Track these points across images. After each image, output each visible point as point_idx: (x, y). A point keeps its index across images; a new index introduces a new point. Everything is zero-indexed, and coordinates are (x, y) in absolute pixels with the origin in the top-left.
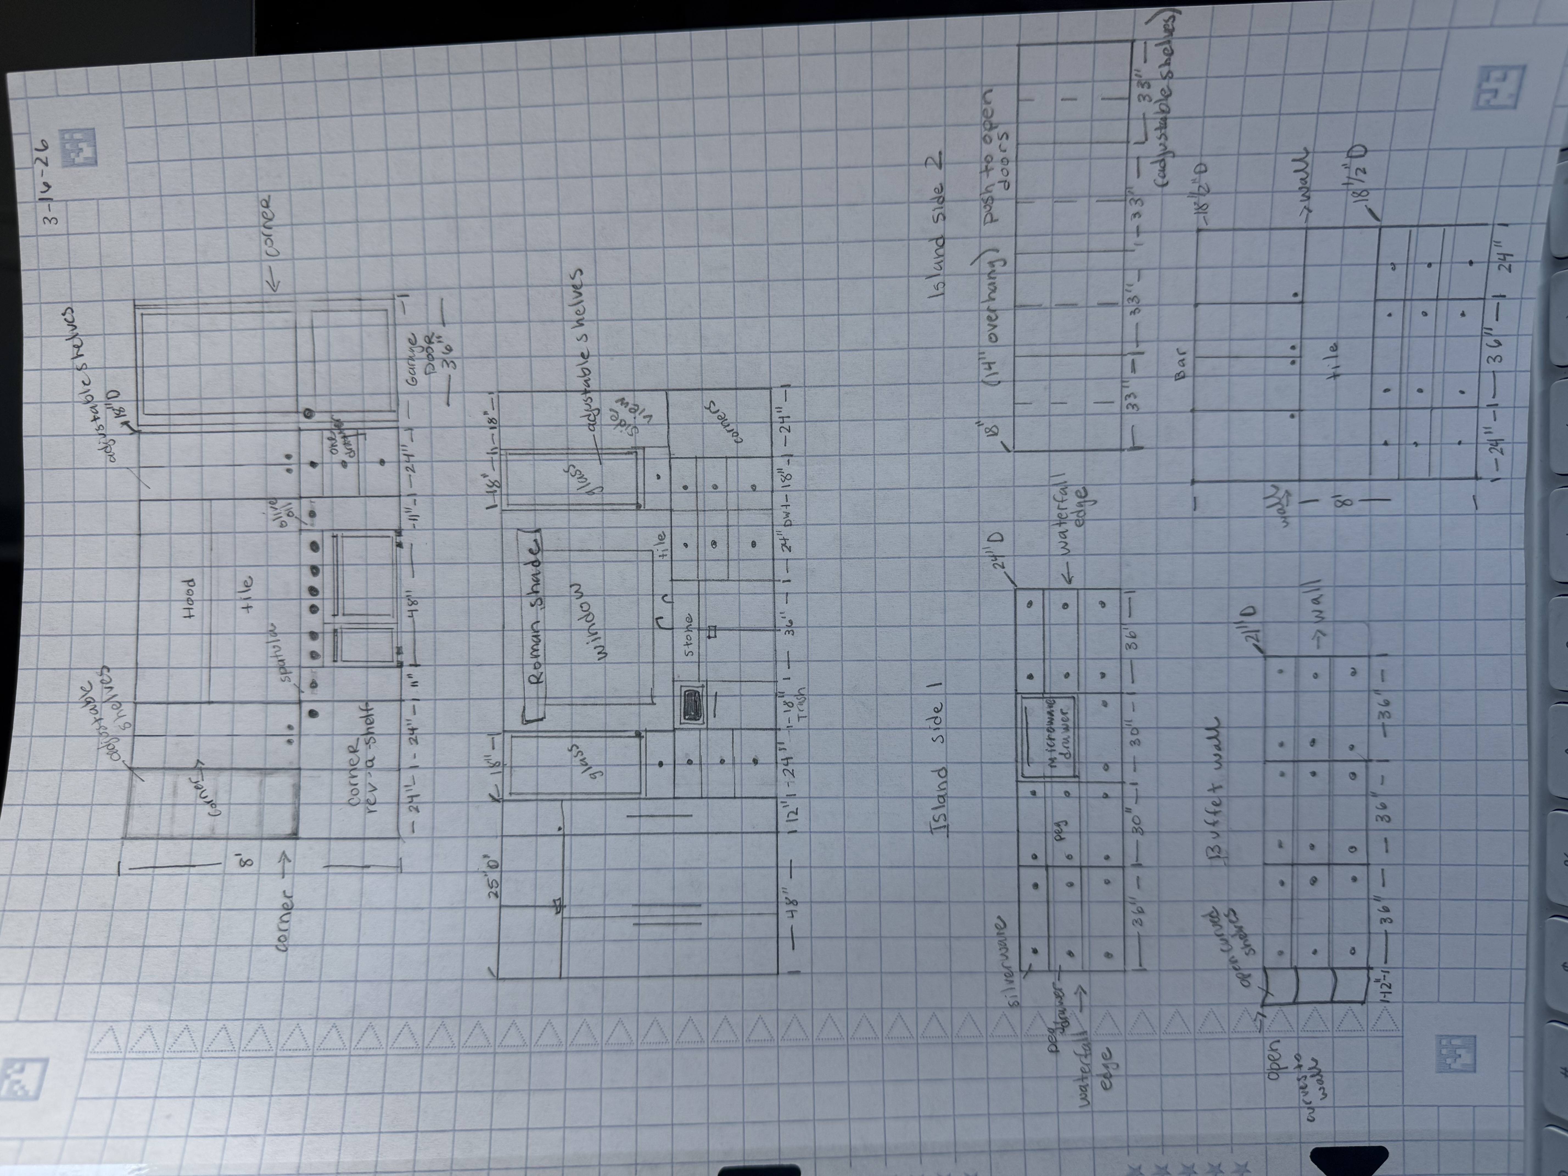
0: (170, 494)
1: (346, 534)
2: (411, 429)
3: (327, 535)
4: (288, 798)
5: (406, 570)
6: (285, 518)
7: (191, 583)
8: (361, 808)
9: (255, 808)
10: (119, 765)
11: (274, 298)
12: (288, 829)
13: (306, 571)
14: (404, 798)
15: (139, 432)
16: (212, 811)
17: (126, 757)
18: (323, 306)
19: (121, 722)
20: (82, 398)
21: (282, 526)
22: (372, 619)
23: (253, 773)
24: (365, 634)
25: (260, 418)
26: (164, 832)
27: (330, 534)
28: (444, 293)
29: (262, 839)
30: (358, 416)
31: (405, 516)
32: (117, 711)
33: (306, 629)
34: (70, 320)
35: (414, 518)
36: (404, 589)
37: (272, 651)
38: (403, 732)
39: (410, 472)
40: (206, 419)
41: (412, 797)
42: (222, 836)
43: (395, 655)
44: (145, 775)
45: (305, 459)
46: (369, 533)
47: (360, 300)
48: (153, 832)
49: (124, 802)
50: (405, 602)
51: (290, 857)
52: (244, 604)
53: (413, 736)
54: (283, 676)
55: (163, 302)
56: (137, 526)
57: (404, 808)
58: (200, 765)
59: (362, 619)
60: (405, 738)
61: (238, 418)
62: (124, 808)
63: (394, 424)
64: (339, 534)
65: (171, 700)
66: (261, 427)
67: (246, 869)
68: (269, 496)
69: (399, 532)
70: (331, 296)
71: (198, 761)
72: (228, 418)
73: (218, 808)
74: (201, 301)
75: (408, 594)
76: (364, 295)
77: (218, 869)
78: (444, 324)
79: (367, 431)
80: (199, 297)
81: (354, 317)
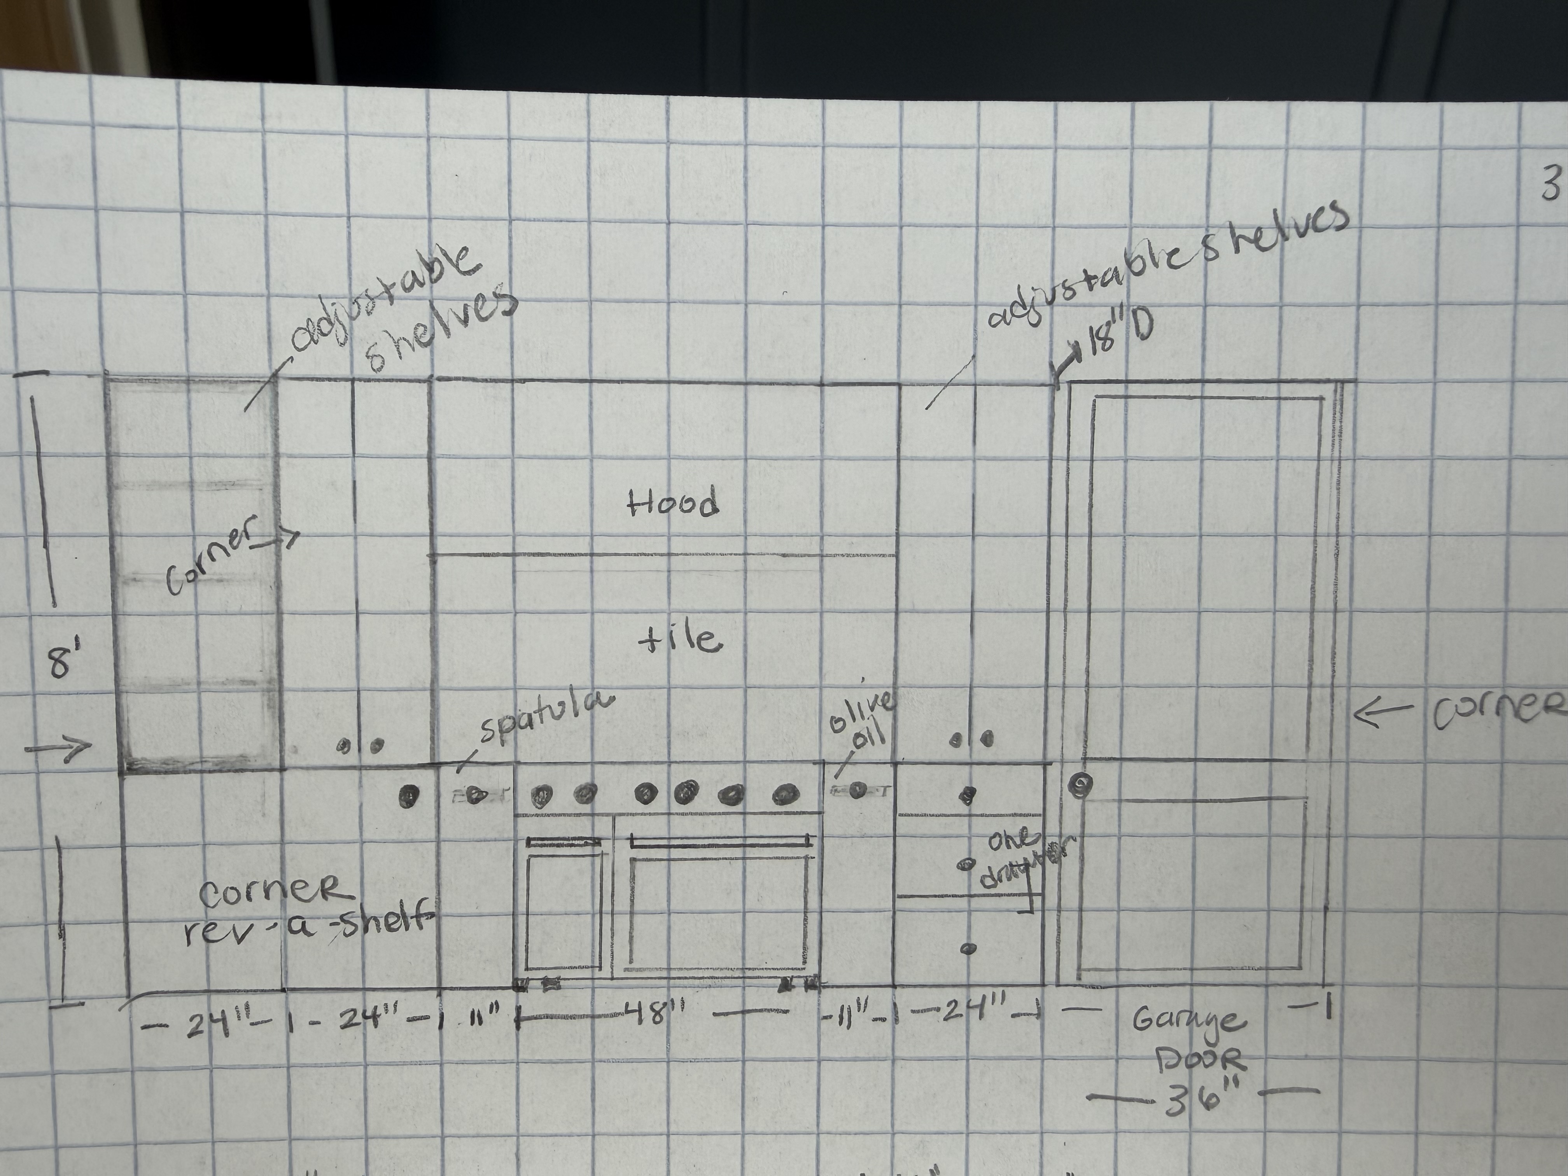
0: (912, 459)
1: (814, 866)
2: (1039, 1015)
3: (809, 825)
4: (214, 749)
5: (730, 999)
6: (852, 728)
7: (708, 508)
8: (197, 911)
9: (189, 673)
10: (284, 349)
11: (1340, 713)
12: (140, 751)
13: (733, 778)
14: (219, 1004)
15: (1055, 386)
16: (179, 574)
17: (303, 365)
18: (1317, 825)
19: (386, 349)
20: (1141, 249)
21: (834, 720)
22: (622, 923)
23: (270, 662)
24: (589, 908)
25: (1076, 676)
26: (126, 470)
27: (813, 831)
28: (1330, 1099)
29: (118, 693)
30: (1071, 899)
31: (849, 997)
32: (411, 338)
33: (603, 777)
34: (1322, 222)
35: (845, 1018)
36: (688, 994)
37: (552, 699)
38: (370, 994)
39: (945, 1011)
40: (1079, 547)
41: (224, 1020)
42: (120, 602)
43: (541, 974)
44: (259, 416)
45: (981, 778)
46: (813, 918)
47: (1326, 909)
48: (124, 442)
49: (195, 370)
50: (661, 996)
51: (79, 761)
52: (660, 633)
53: (359, 1018)
54: (494, 725)
55: (1347, 452)
56: (841, 378)
57: (198, 1006)
58: (287, 539)
59: (622, 903)
60: (354, 1001)
61: (1078, 622)
62: (182, 370)
63: (1050, 977)
64: (813, 852)
65: (439, 464)
66: (1056, 678)
67: (44, 665)
68: (901, 691)
69: (814, 984)
70: (1337, 844)
71: (297, 534)
72: (1078, 601)
73: (189, 589)
74: (1345, 542)
75: (678, 1004)
76: (1335, 919)
77: (41, 600)
78: (1263, 1093)
79: (1039, 915)
80: (1353, 537)
81: (1286, 895)
